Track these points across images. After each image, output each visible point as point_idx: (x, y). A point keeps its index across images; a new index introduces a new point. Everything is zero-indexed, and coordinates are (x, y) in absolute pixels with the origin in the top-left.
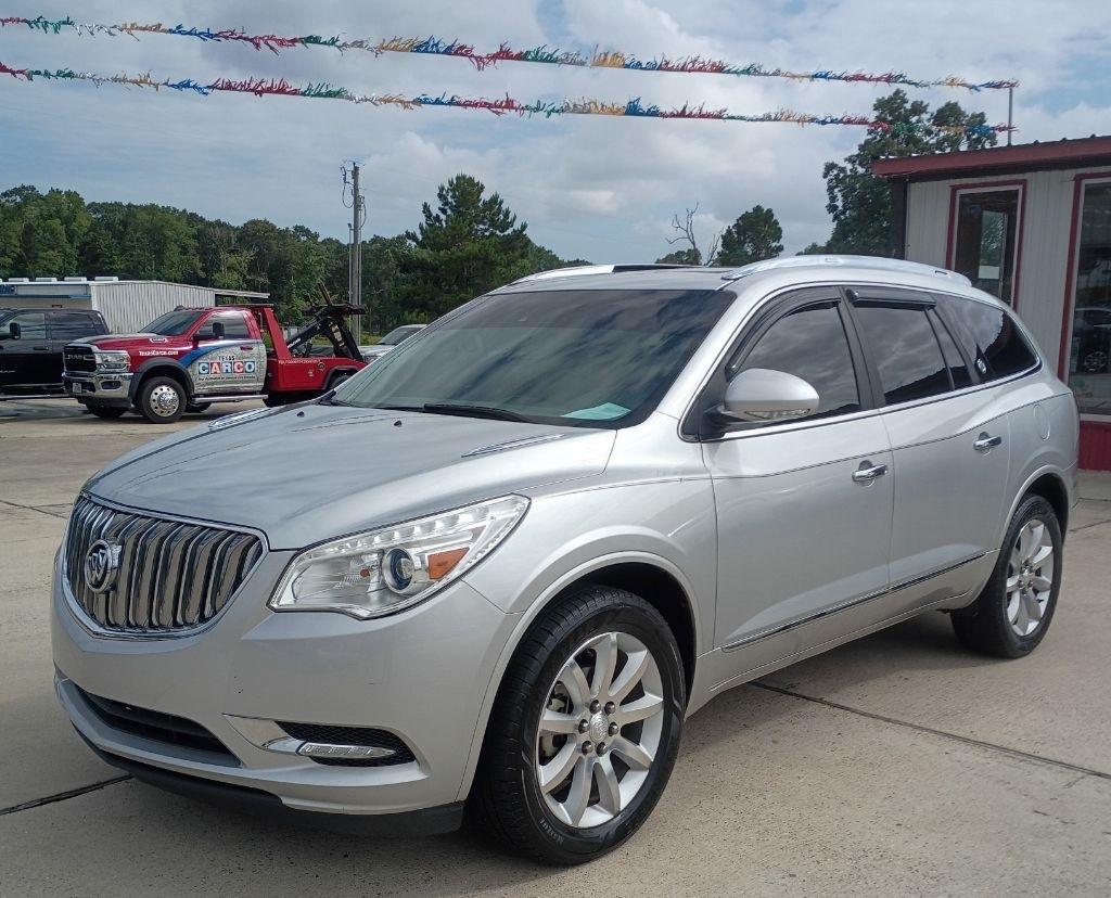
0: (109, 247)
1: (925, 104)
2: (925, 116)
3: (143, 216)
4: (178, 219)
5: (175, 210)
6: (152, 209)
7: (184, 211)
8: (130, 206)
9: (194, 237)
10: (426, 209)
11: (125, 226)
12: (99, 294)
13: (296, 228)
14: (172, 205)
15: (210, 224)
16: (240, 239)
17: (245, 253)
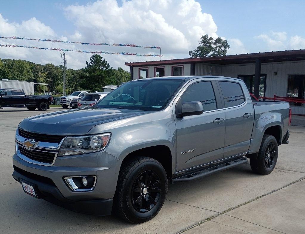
0: (8, 71)
3: (17, 63)
4: (27, 64)
5: (26, 61)
6: (20, 61)
7: (29, 61)
8: (14, 60)
9: (31, 68)
10: (87, 63)
11: (12, 65)
12: (2, 84)
13: (60, 66)
14: (25, 60)
15: (36, 65)
16: (44, 69)
17: (46, 72)
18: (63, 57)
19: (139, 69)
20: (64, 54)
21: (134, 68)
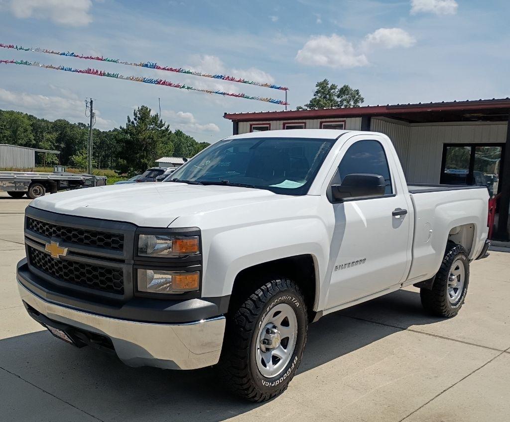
1: (336, 85)
2: (337, 90)
3: (8, 115)
4: (23, 117)
5: (22, 113)
6: (12, 113)
7: (26, 114)
9: (32, 125)
10: (128, 118)
13: (79, 123)
14: (20, 111)
15: (39, 120)
16: (53, 127)
17: (54, 133)
18: (90, 106)
19: (251, 125)
20: (92, 101)
21: (241, 124)
